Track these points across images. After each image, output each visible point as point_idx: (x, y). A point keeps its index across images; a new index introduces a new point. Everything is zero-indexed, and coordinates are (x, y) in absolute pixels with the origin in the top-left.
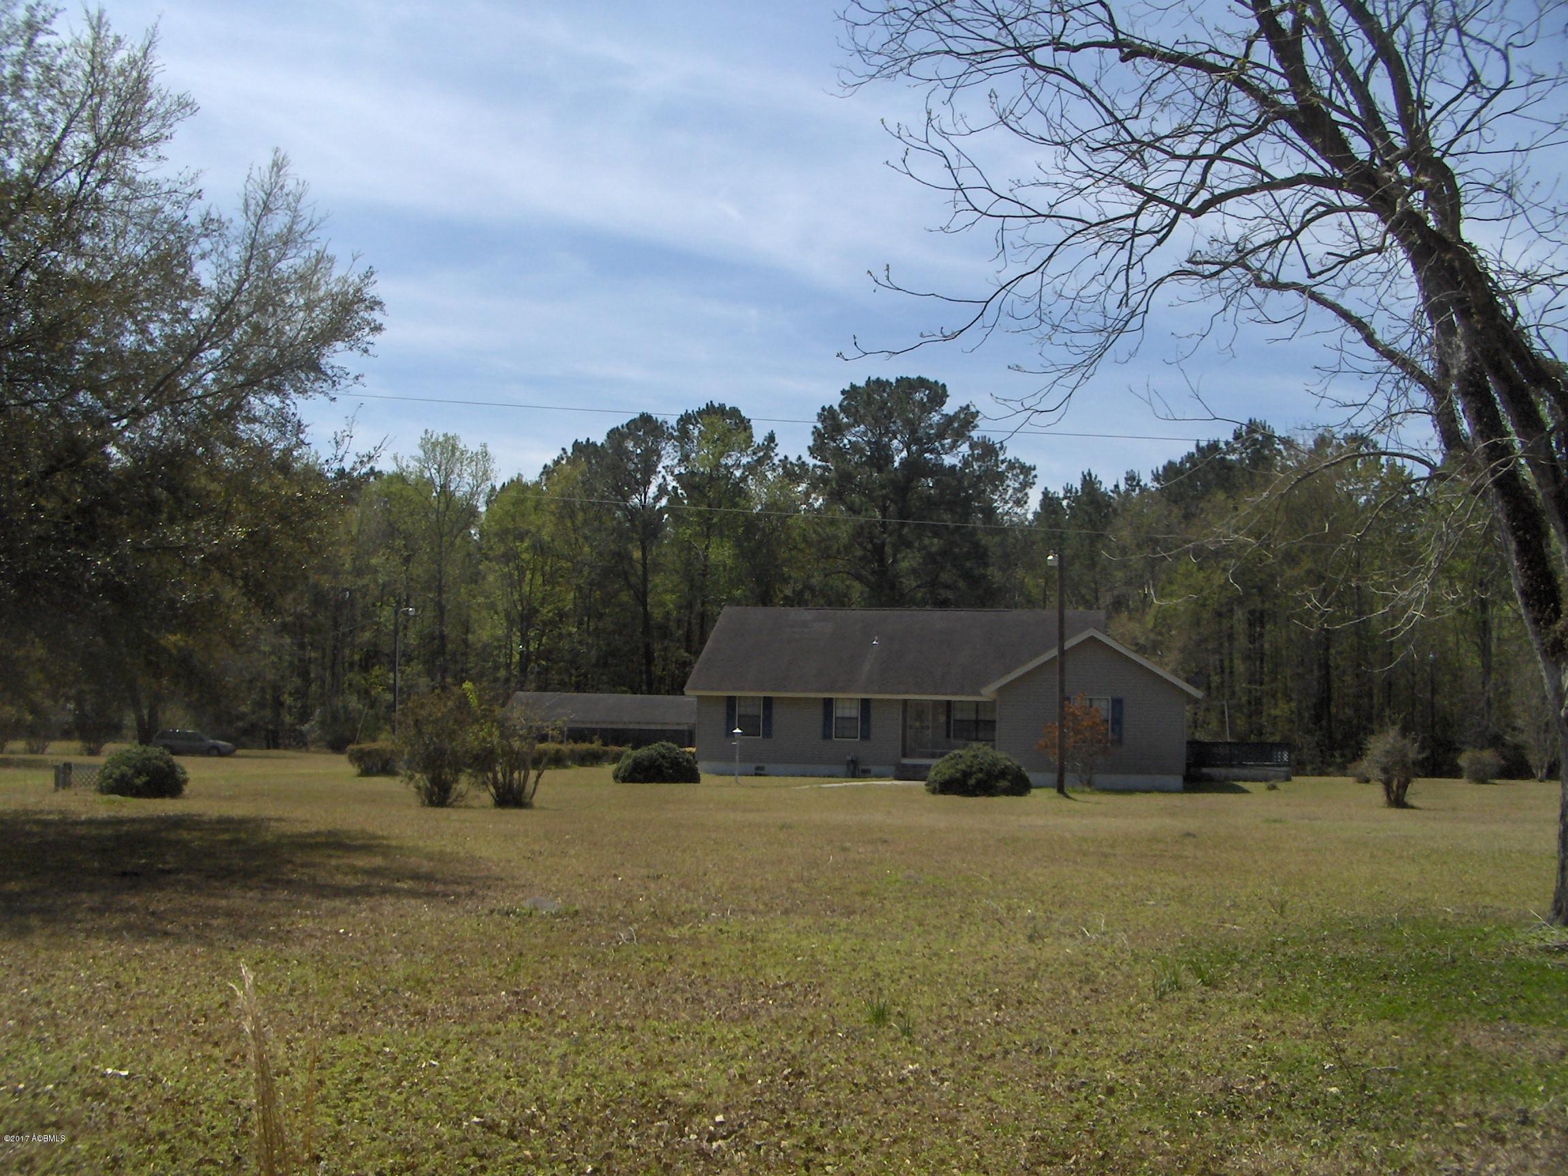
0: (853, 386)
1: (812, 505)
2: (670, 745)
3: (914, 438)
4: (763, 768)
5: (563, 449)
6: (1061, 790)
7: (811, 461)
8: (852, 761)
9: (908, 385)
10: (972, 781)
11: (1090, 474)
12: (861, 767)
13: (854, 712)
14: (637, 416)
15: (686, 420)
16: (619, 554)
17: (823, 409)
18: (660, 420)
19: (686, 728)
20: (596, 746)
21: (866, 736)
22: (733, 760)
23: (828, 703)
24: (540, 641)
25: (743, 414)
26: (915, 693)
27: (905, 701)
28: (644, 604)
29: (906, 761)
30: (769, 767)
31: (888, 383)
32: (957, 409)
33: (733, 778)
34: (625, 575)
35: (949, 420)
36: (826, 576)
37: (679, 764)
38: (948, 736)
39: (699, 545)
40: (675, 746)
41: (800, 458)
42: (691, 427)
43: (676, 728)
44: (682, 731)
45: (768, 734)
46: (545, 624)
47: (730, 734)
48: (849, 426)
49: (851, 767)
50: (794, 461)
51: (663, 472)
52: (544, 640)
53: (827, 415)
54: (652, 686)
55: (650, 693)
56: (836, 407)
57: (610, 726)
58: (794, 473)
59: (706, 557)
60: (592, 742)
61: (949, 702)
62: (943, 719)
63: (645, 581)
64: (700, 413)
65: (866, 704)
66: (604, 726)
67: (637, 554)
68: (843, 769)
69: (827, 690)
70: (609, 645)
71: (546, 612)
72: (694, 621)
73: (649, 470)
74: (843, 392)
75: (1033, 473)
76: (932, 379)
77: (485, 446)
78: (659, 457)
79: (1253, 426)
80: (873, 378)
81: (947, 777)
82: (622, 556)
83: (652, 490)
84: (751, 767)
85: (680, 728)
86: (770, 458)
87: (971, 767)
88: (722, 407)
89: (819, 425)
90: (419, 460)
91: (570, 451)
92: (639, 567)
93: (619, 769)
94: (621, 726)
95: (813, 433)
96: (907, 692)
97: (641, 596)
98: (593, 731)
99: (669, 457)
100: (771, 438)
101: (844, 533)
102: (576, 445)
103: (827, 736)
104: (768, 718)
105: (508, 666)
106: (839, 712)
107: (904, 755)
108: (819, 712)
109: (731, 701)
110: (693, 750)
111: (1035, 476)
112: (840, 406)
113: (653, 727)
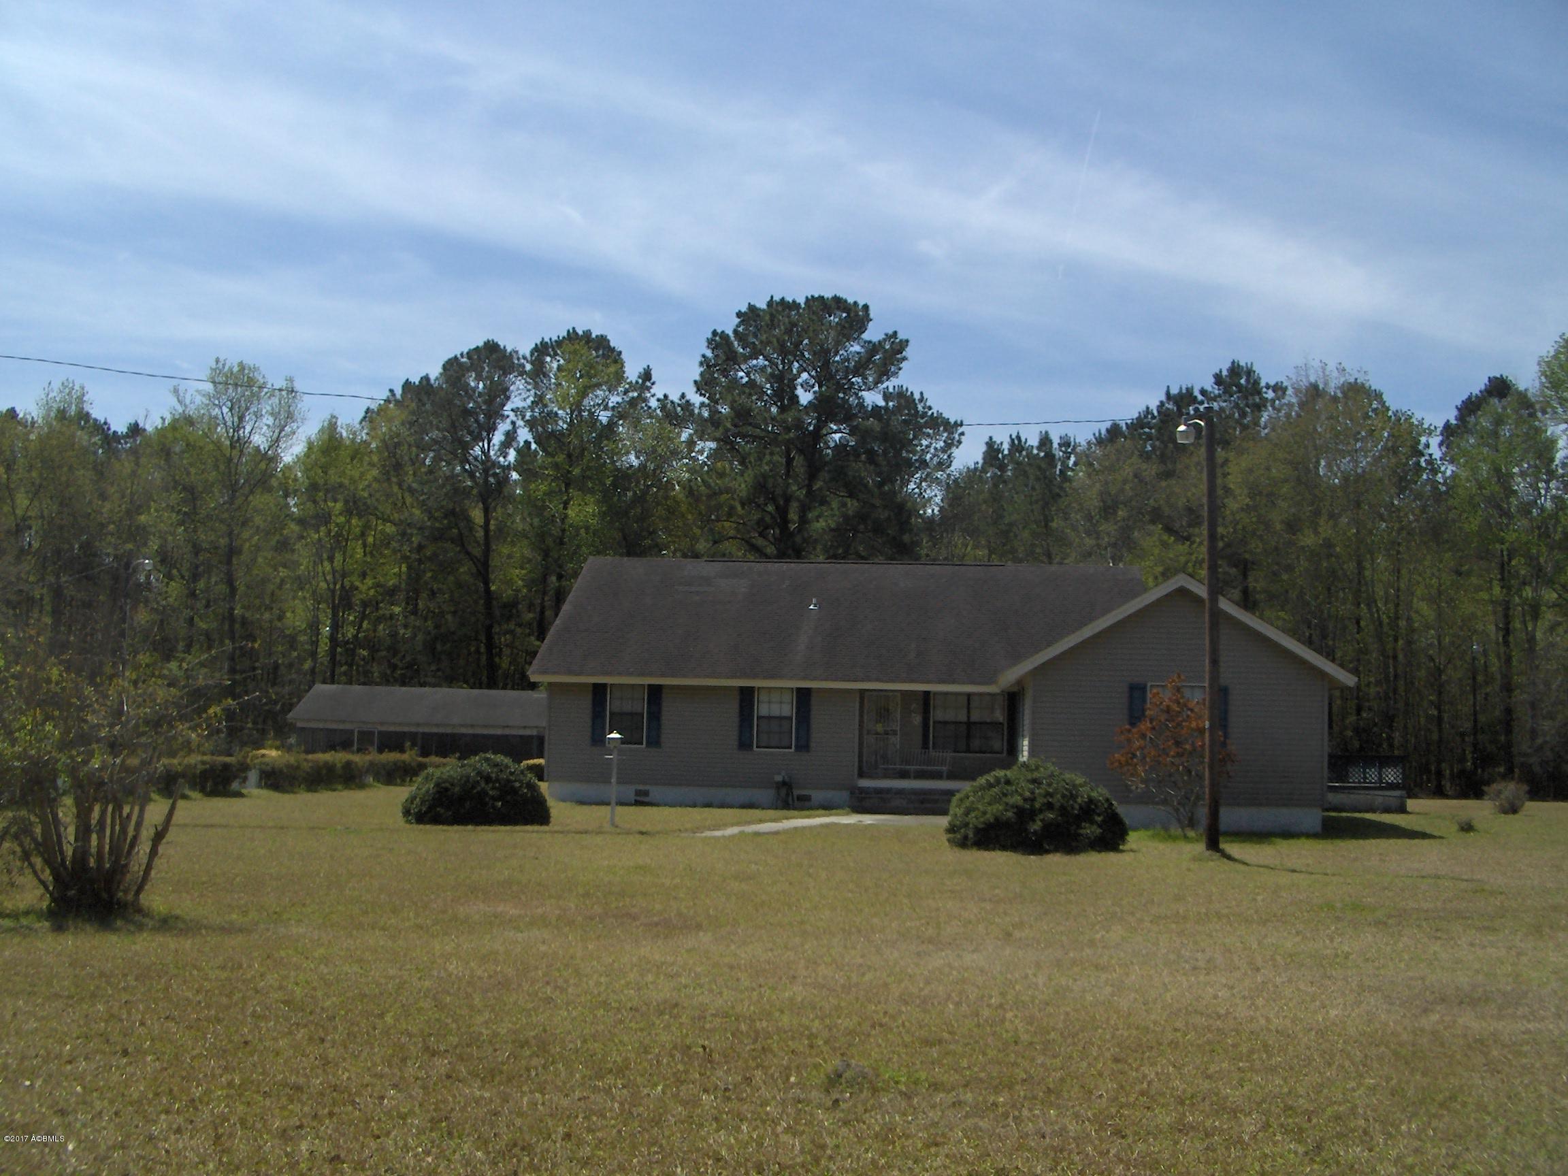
0: (752, 308)
1: (695, 459)
2: (499, 758)
3: (825, 375)
4: (646, 793)
5: (391, 391)
6: (1213, 844)
7: (696, 399)
8: (784, 783)
9: (821, 306)
10: (1036, 826)
11: (1018, 437)
12: (796, 792)
13: (786, 708)
14: (481, 344)
15: (542, 349)
16: (452, 513)
17: (715, 333)
18: (509, 350)
19: (534, 732)
20: (409, 756)
21: (804, 746)
22: (607, 781)
23: (747, 695)
24: (360, 627)
25: (612, 344)
26: (878, 680)
27: (862, 692)
28: (486, 583)
29: (865, 783)
30: (656, 792)
31: (795, 305)
32: (882, 337)
33: (604, 811)
34: (460, 541)
35: (873, 348)
36: (715, 542)
37: (515, 791)
38: (925, 745)
39: (554, 507)
40: (507, 761)
41: (683, 396)
42: (548, 359)
43: (522, 732)
44: (531, 737)
45: (655, 742)
46: (365, 604)
47: (598, 739)
48: (746, 359)
49: (783, 792)
50: (676, 400)
51: (512, 416)
52: (365, 625)
53: (718, 341)
54: (490, 677)
55: (489, 687)
56: (730, 332)
57: (435, 730)
58: (676, 414)
59: (564, 518)
60: (402, 751)
61: (927, 693)
62: (917, 719)
63: (487, 550)
64: (559, 343)
65: (804, 696)
66: (427, 730)
67: (477, 515)
68: (768, 795)
69: (744, 675)
70: (437, 627)
71: (365, 588)
72: (547, 604)
73: (494, 414)
74: (739, 314)
75: (960, 430)
76: (851, 300)
77: (291, 380)
78: (508, 398)
79: (1235, 370)
80: (777, 298)
81: (990, 817)
82: (456, 515)
83: (498, 438)
84: (630, 792)
85: (528, 732)
86: (645, 400)
87: (1033, 800)
88: (587, 334)
89: (709, 354)
90: (208, 395)
91: (398, 392)
92: (480, 534)
93: (412, 799)
94: (449, 730)
95: (701, 364)
96: (868, 679)
97: (483, 570)
98: (413, 737)
99: (520, 396)
100: (647, 375)
101: (742, 486)
102: (407, 385)
103: (744, 744)
104: (655, 716)
105: (313, 654)
106: (763, 708)
107: (861, 775)
108: (733, 707)
109: (599, 691)
110: (541, 761)
111: (962, 434)
112: (735, 332)
113: (492, 732)
